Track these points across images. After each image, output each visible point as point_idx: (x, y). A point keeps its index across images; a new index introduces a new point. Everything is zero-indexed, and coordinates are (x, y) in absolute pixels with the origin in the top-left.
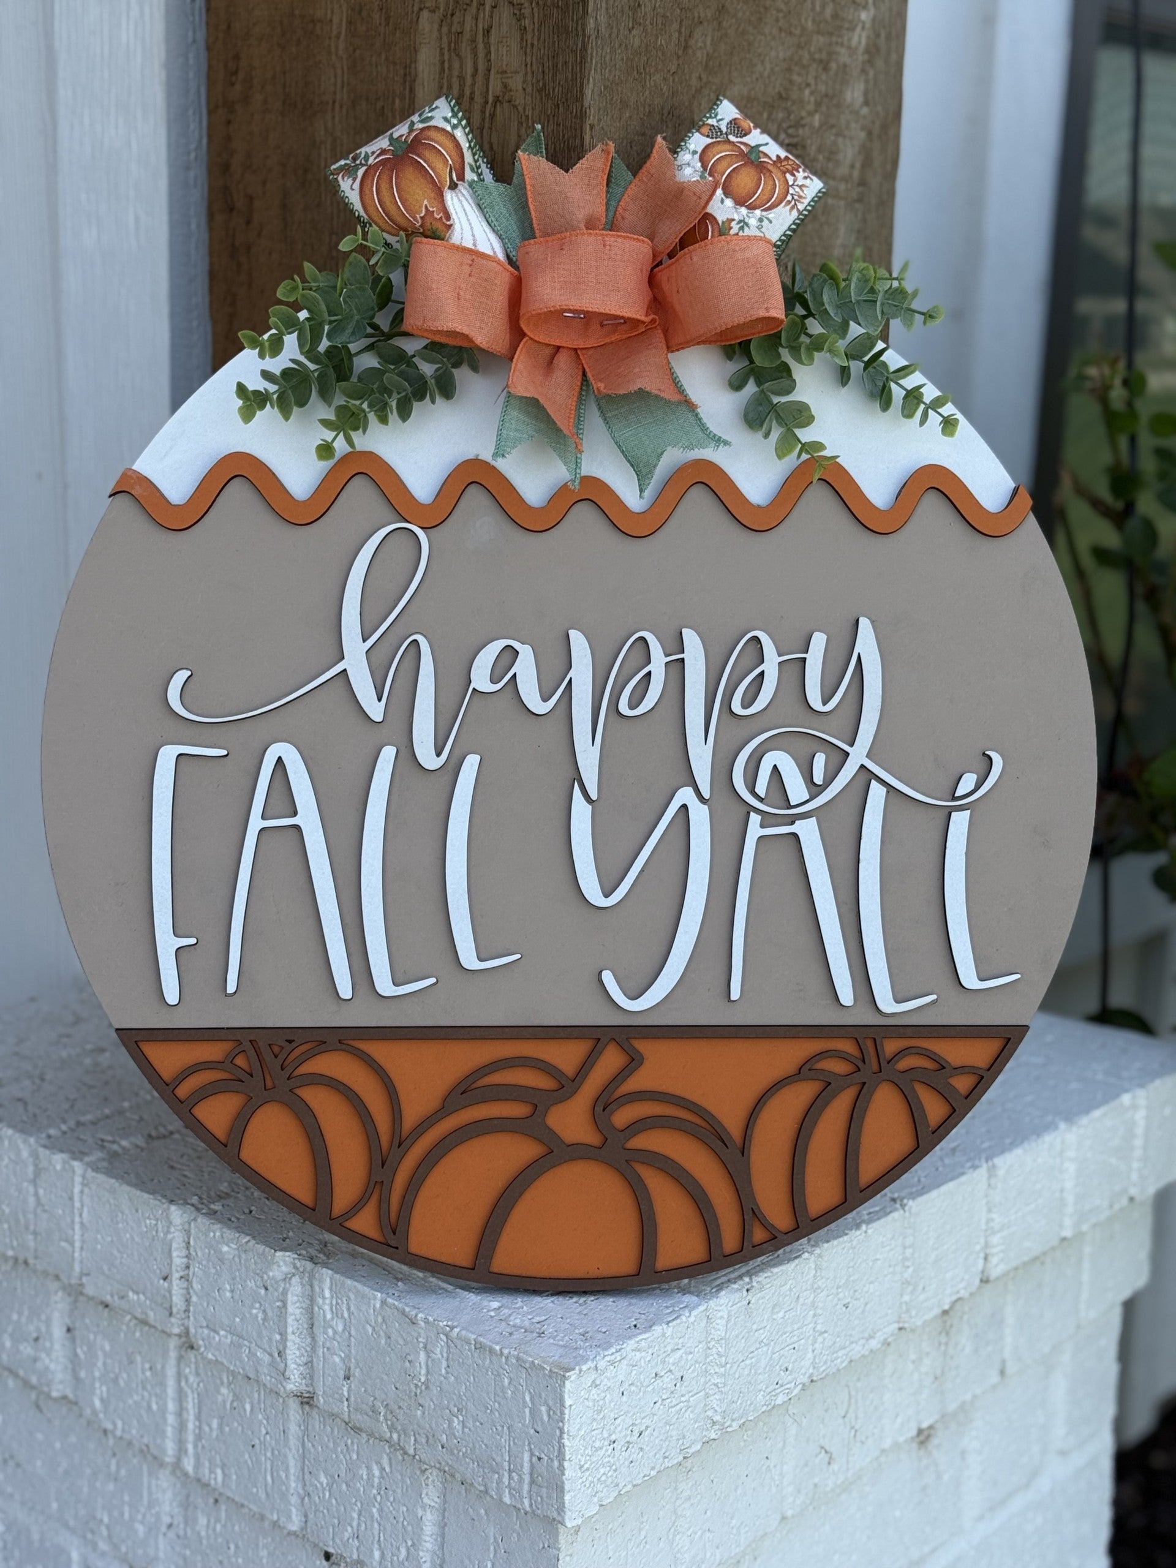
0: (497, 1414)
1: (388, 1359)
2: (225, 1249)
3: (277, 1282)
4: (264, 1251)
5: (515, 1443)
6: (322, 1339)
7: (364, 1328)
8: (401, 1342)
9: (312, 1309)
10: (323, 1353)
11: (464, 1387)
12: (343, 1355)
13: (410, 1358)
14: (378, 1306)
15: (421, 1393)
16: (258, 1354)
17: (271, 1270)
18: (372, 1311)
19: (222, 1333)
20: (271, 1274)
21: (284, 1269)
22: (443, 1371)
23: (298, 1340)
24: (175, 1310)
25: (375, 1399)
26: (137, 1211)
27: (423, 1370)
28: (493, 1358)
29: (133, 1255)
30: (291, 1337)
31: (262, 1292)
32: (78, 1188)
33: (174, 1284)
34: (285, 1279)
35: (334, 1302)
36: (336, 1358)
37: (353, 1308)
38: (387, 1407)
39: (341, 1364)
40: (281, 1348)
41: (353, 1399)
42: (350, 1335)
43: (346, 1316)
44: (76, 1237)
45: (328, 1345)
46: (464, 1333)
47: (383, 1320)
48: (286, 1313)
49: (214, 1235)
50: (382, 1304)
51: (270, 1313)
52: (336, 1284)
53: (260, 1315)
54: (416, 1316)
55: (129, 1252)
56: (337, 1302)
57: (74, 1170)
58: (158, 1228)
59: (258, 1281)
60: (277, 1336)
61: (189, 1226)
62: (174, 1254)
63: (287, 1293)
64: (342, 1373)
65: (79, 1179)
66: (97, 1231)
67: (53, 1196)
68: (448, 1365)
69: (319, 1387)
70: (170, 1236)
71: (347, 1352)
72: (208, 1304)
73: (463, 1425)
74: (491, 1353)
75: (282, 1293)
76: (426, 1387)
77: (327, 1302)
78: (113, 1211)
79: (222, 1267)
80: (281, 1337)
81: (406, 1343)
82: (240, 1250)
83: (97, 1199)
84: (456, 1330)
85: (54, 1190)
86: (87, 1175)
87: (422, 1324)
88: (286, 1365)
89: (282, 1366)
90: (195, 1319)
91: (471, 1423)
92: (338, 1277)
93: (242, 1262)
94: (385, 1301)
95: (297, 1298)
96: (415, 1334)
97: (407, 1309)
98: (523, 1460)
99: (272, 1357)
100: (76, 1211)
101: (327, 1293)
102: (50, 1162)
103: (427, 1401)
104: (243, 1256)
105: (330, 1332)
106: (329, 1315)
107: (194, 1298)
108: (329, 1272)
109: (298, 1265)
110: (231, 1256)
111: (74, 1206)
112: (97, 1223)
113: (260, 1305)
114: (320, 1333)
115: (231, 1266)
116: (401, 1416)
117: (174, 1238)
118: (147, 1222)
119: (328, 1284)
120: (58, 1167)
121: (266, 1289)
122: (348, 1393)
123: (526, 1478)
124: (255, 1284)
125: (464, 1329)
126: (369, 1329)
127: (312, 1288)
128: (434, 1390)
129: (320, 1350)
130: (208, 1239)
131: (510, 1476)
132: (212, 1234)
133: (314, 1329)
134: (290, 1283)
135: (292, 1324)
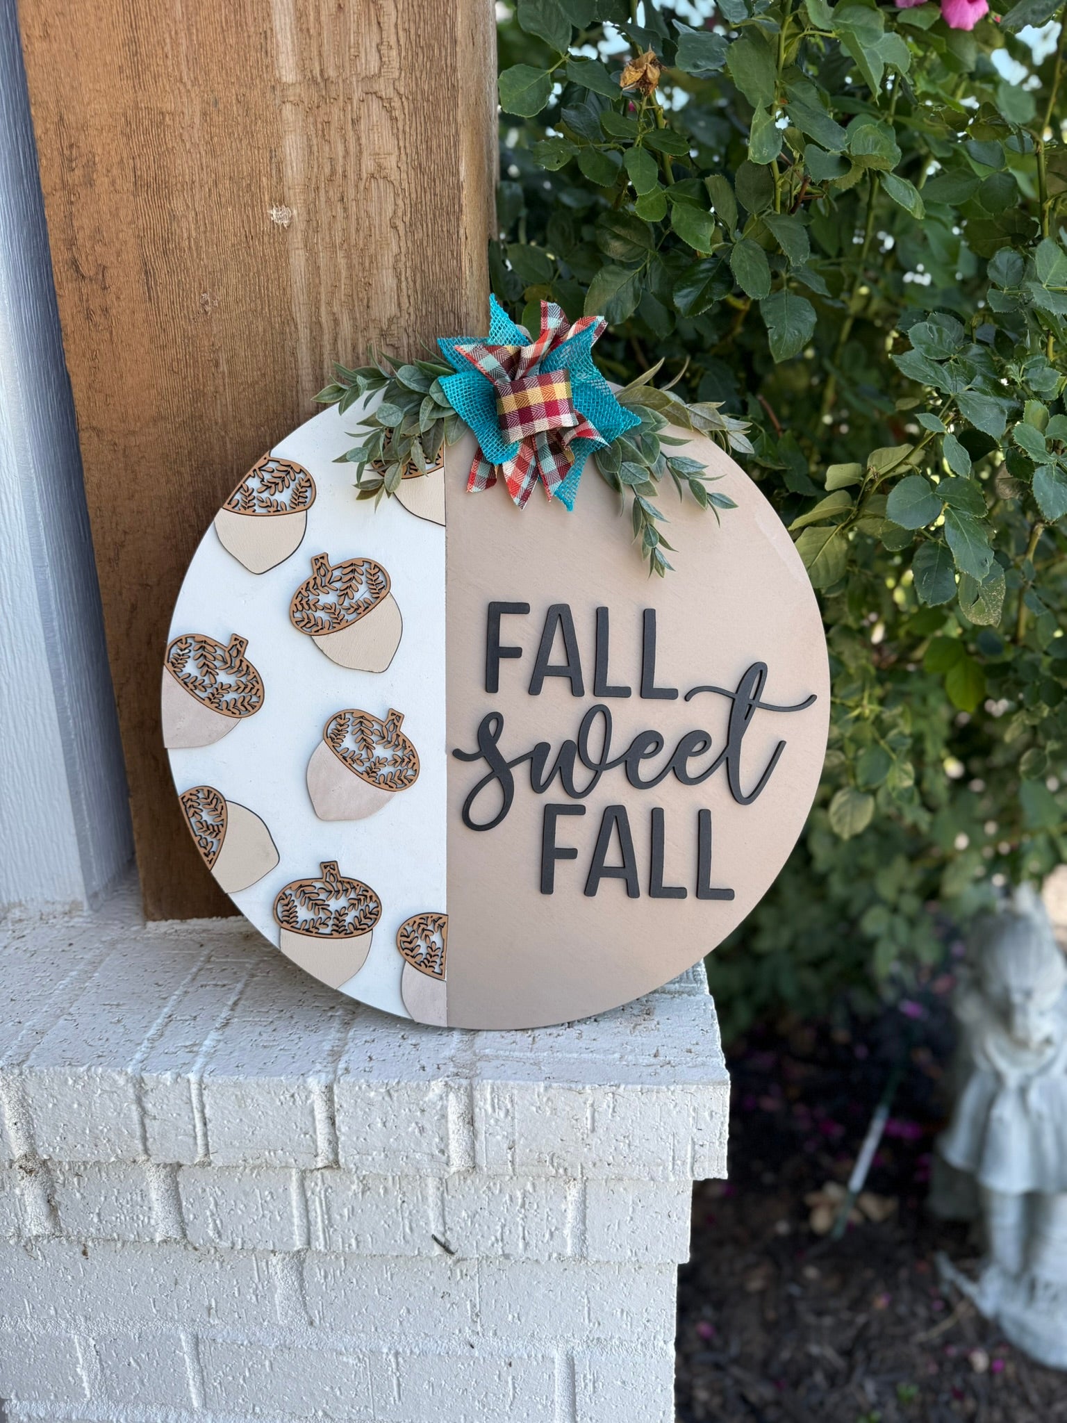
0: (662, 1129)
1: (554, 1123)
2: (372, 1094)
3: (434, 1103)
4: (418, 1085)
5: (678, 1142)
6: (484, 1128)
7: (528, 1109)
8: (568, 1109)
9: (473, 1110)
10: (486, 1136)
11: (630, 1121)
12: (505, 1133)
13: (576, 1117)
14: (542, 1090)
15: (587, 1137)
16: (417, 1157)
17: (427, 1096)
18: (536, 1096)
19: (375, 1153)
20: (427, 1099)
21: (437, 1091)
22: (610, 1116)
23: (456, 1137)
24: (320, 1151)
25: (541, 1153)
26: (269, 1093)
27: (589, 1122)
28: (660, 1095)
29: (267, 1125)
30: (451, 1136)
31: (419, 1113)
32: (194, 1093)
33: (318, 1133)
34: (441, 1098)
35: (496, 1101)
36: (499, 1138)
37: (516, 1099)
38: (553, 1155)
39: (505, 1140)
40: (442, 1146)
41: (517, 1160)
42: (513, 1118)
43: (509, 1106)
44: (197, 1130)
45: (491, 1131)
46: (630, 1087)
47: (548, 1099)
48: (447, 1122)
49: (360, 1088)
50: (546, 1089)
51: (427, 1126)
52: (498, 1088)
53: (417, 1131)
54: (584, 1088)
55: (263, 1125)
56: (499, 1100)
57: (188, 1081)
58: (295, 1100)
59: (414, 1107)
60: (437, 1140)
61: (329, 1088)
62: (316, 1113)
63: (446, 1108)
64: (505, 1146)
65: (194, 1087)
66: (223, 1119)
67: (164, 1106)
68: (614, 1111)
69: (482, 1161)
70: (309, 1102)
71: (510, 1130)
72: (358, 1138)
73: (629, 1145)
74: (658, 1092)
75: (441, 1109)
76: (593, 1130)
77: (489, 1101)
78: (240, 1101)
79: (372, 1108)
80: (442, 1139)
81: (572, 1109)
82: (391, 1091)
83: (219, 1096)
84: (622, 1087)
85: (166, 1101)
86: (205, 1080)
87: (589, 1091)
88: (449, 1156)
89: (444, 1158)
90: (345, 1152)
91: (637, 1143)
92: (499, 1082)
93: (395, 1099)
94: (550, 1086)
95: (454, 1108)
96: (581, 1100)
97: (573, 1086)
98: (686, 1150)
99: (433, 1156)
100: (195, 1110)
101: (489, 1097)
102: (159, 1082)
103: (594, 1140)
104: (395, 1095)
105: (492, 1122)
106: (490, 1110)
107: (342, 1138)
108: (490, 1081)
109: (453, 1085)
110: (381, 1098)
111: (192, 1108)
112: (222, 1113)
113: (417, 1123)
114: (481, 1125)
115: (382, 1105)
116: (568, 1157)
117: (313, 1102)
118: (282, 1097)
119: (489, 1090)
120: (168, 1083)
121: (423, 1111)
122: (513, 1157)
123: (689, 1161)
124: (410, 1110)
125: (627, 1084)
126: (534, 1109)
127: (471, 1097)
128: (600, 1131)
129: (482, 1137)
130: (354, 1093)
131: (673, 1164)
132: (357, 1088)
133: (476, 1125)
134: (447, 1100)
135: (452, 1127)
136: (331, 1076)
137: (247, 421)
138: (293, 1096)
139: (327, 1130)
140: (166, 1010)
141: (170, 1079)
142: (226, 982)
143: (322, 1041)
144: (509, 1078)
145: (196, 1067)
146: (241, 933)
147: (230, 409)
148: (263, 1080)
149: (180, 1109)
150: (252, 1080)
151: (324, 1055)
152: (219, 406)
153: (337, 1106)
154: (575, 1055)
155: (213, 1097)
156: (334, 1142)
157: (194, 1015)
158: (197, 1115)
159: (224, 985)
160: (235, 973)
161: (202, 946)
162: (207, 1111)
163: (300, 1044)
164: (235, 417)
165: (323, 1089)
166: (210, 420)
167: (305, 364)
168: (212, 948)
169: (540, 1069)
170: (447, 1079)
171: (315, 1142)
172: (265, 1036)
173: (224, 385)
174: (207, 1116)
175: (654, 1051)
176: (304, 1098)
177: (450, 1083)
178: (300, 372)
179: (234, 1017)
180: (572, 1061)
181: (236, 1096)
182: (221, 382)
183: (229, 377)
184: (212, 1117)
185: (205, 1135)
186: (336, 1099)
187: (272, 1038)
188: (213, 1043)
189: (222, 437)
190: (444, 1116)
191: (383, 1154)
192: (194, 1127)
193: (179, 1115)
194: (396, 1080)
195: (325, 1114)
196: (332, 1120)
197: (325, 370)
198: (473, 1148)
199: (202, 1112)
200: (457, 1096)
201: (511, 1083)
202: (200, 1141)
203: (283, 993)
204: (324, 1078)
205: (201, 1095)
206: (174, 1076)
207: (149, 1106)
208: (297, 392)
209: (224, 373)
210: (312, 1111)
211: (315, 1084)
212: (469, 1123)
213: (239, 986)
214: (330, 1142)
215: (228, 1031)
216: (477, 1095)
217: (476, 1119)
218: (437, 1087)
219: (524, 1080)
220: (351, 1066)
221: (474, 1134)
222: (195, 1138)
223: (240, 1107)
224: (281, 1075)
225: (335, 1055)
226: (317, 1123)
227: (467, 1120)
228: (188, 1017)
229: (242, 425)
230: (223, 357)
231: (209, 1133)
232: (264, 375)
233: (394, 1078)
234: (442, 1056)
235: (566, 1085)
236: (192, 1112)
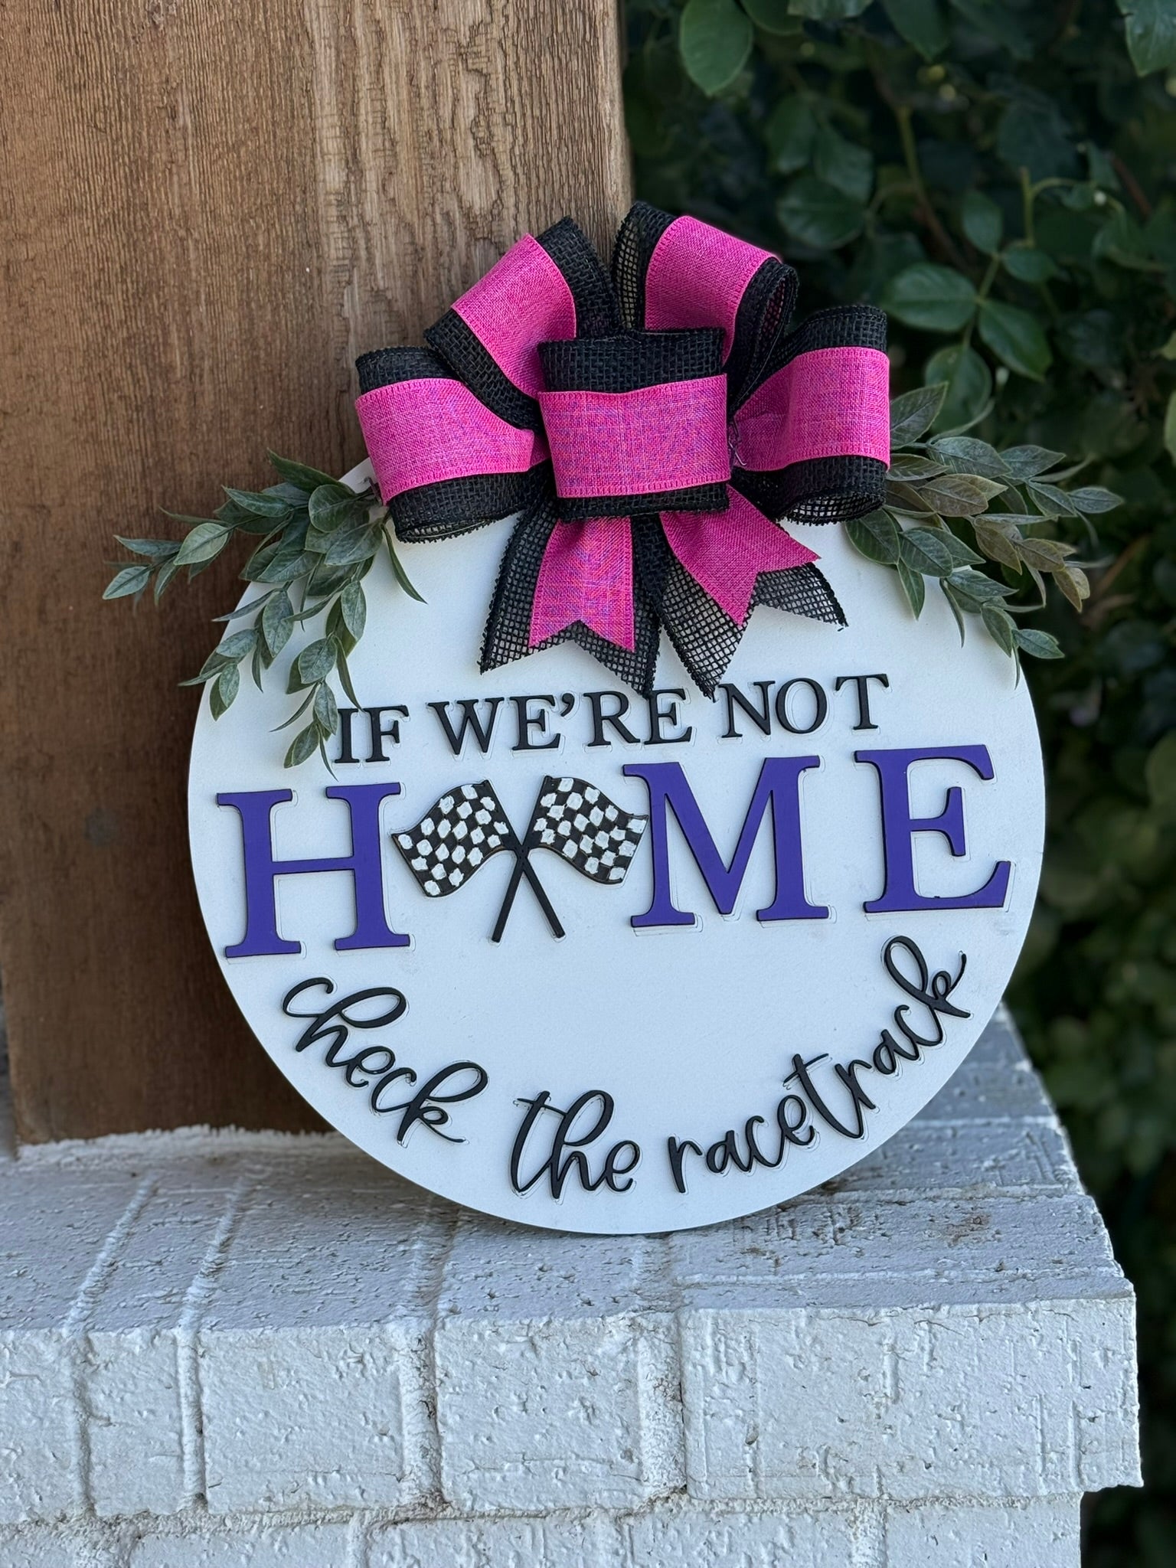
0: (1020, 1389)
1: (826, 1388)
2: (503, 1348)
3: (612, 1359)
4: (584, 1324)
5: (1050, 1415)
6: (702, 1404)
7: (779, 1362)
8: (850, 1356)
9: (681, 1369)
10: (705, 1421)
11: (962, 1376)
12: (740, 1413)
13: (865, 1373)
14: (803, 1323)
15: (887, 1411)
16: (583, 1469)
17: (600, 1346)
18: (793, 1336)
19: (507, 1466)
20: (599, 1351)
21: (618, 1338)
22: (925, 1368)
23: (653, 1425)
24: (407, 1469)
25: (805, 1449)
26: (318, 1356)
27: (889, 1382)
28: (1014, 1319)
29: (313, 1422)
30: (645, 1423)
31: (585, 1381)
32: (184, 1365)
33: (405, 1432)
34: (625, 1350)
35: (722, 1348)
36: (729, 1422)
37: (757, 1343)
38: (827, 1451)
39: (739, 1427)
40: (628, 1443)
41: (763, 1465)
42: (753, 1381)
43: (746, 1358)
44: (185, 1440)
45: (714, 1408)
46: (958, 1307)
47: (815, 1340)
48: (636, 1393)
49: (481, 1336)
50: (810, 1319)
51: (601, 1404)
52: (726, 1323)
53: (582, 1415)
54: (877, 1314)
55: (306, 1421)
56: (727, 1346)
57: (174, 1341)
58: (365, 1365)
59: (576, 1369)
60: (619, 1432)
61: (426, 1342)
62: (403, 1390)
63: (635, 1366)
64: (741, 1438)
65: (184, 1353)
66: (234, 1414)
67: (127, 1396)
68: (933, 1358)
69: (699, 1469)
70: (390, 1368)
71: (748, 1406)
72: (476, 1437)
73: (962, 1425)
74: (1008, 1315)
75: (625, 1370)
76: (896, 1399)
77: (709, 1351)
78: (266, 1373)
79: (502, 1374)
80: (626, 1429)
81: (858, 1355)
82: (537, 1339)
83: (229, 1368)
84: (945, 1308)
85: (131, 1387)
86: (204, 1339)
87: (887, 1320)
88: (640, 1464)
89: (632, 1468)
90: (453, 1466)
91: (976, 1419)
92: (726, 1311)
93: (543, 1353)
94: (818, 1314)
95: (648, 1366)
96: (874, 1338)
97: (858, 1312)
98: (1066, 1428)
99: (611, 1463)
100: (183, 1400)
101: (709, 1342)
102: (120, 1348)
103: (898, 1418)
104: (543, 1345)
105: (716, 1390)
106: (712, 1369)
107: (448, 1438)
108: (711, 1311)
109: (644, 1323)
110: (518, 1354)
111: (179, 1395)
112: (233, 1402)
113: (582, 1400)
114: (696, 1399)
115: (520, 1367)
116: (854, 1454)
117: (398, 1369)
118: (341, 1364)
119: (709, 1329)
120: (137, 1350)
121: (594, 1374)
122: (754, 1460)
123: (1071, 1452)
124: (570, 1375)
125: (952, 1304)
126: (790, 1361)
127: (677, 1344)
128: (910, 1399)
129: (698, 1423)
130: (469, 1347)
131: (1044, 1460)
132: (476, 1337)
133: (687, 1397)
134: (636, 1352)
135: (645, 1405)
136: (427, 1323)
137: (225, 209)
138: (361, 1360)
139: (420, 1428)
140: (102, 1256)
141: (139, 1340)
142: (199, 1218)
143: (397, 1281)
144: (744, 1306)
145: (185, 1320)
146: (202, 1156)
147: (196, 190)
148: (307, 1332)
149: (156, 1399)
150: (288, 1333)
151: (408, 1296)
152: (176, 186)
153: (439, 1374)
154: (856, 1276)
155: (217, 1370)
156: (432, 1452)
157: (158, 1259)
158: (186, 1411)
159: (196, 1222)
160: (211, 1206)
161: (134, 1175)
162: (204, 1400)
163: (361, 1286)
164: (204, 203)
165: (415, 1346)
166: (161, 211)
167: (327, 110)
168: (155, 1178)
169: (796, 1293)
170: (633, 1315)
171: (398, 1449)
172: (293, 1280)
173: (186, 149)
174: (205, 1409)
175: (995, 1265)
176: (380, 1362)
177: (639, 1320)
178: (318, 123)
179: (227, 1260)
180: (850, 1283)
181: (260, 1365)
182: (180, 143)
183: (195, 136)
184: (214, 1412)
185: (200, 1452)
186: (438, 1361)
187: (307, 1281)
188: (203, 1293)
189: (182, 239)
190: (631, 1383)
191: (521, 1467)
192: (180, 1434)
193: (152, 1412)
194: (545, 1319)
195: (417, 1394)
196: (430, 1408)
197: (362, 118)
198: (683, 1446)
199: (197, 1405)
200: (652, 1346)
201: (748, 1312)
202: (189, 1464)
203: (307, 1227)
204: (417, 1327)
205: (196, 1368)
206: (148, 1335)
207: (99, 1399)
208: (313, 156)
209: (185, 128)
210: (396, 1386)
211: (401, 1334)
212: (674, 1398)
213: (224, 1222)
214: (425, 1452)
215: (223, 1277)
216: (689, 1337)
217: (688, 1385)
218: (617, 1329)
219: (770, 1307)
220: (460, 1305)
221: (684, 1419)
222: (181, 1458)
223: (265, 1387)
224: (338, 1323)
225: (426, 1298)
226: (404, 1410)
227: (670, 1392)
228: (146, 1263)
229: (215, 216)
230: (184, 102)
231: (208, 1445)
232: (255, 130)
233: (541, 1316)
234: (618, 1287)
235: (846, 1312)
236: (179, 1405)
